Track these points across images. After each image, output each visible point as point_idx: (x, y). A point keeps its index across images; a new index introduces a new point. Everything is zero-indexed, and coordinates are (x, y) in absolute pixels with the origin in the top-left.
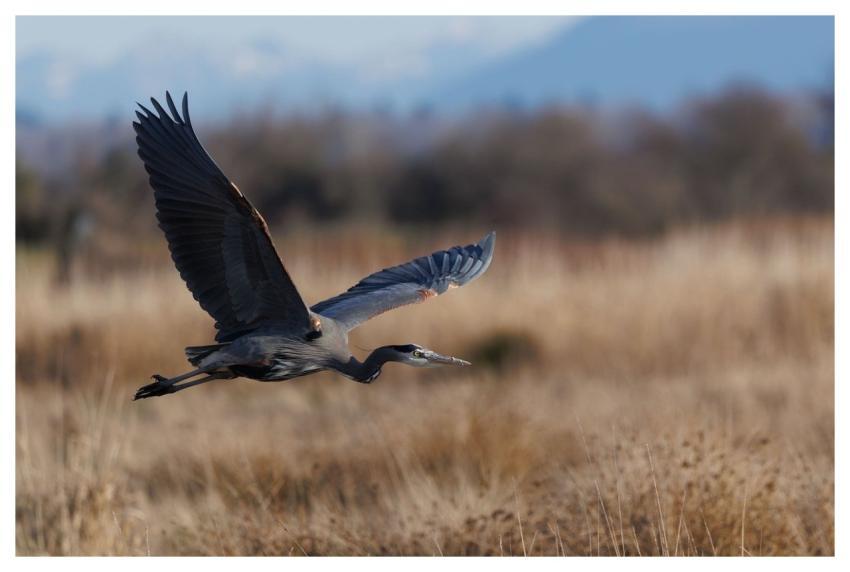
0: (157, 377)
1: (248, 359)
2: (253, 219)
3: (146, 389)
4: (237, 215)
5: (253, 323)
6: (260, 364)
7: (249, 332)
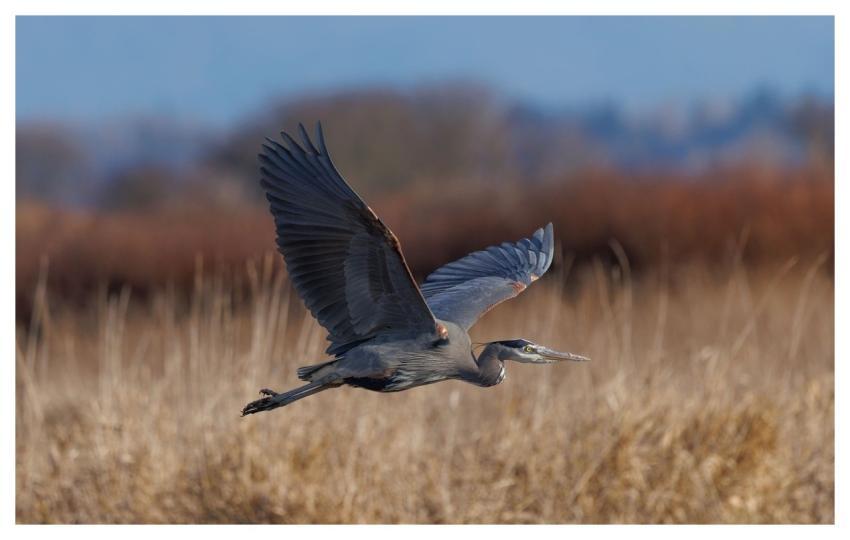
0: (265, 392)
1: (368, 372)
2: (386, 240)
3: (255, 404)
4: (367, 235)
5: (369, 333)
6: (380, 375)
7: (365, 341)
